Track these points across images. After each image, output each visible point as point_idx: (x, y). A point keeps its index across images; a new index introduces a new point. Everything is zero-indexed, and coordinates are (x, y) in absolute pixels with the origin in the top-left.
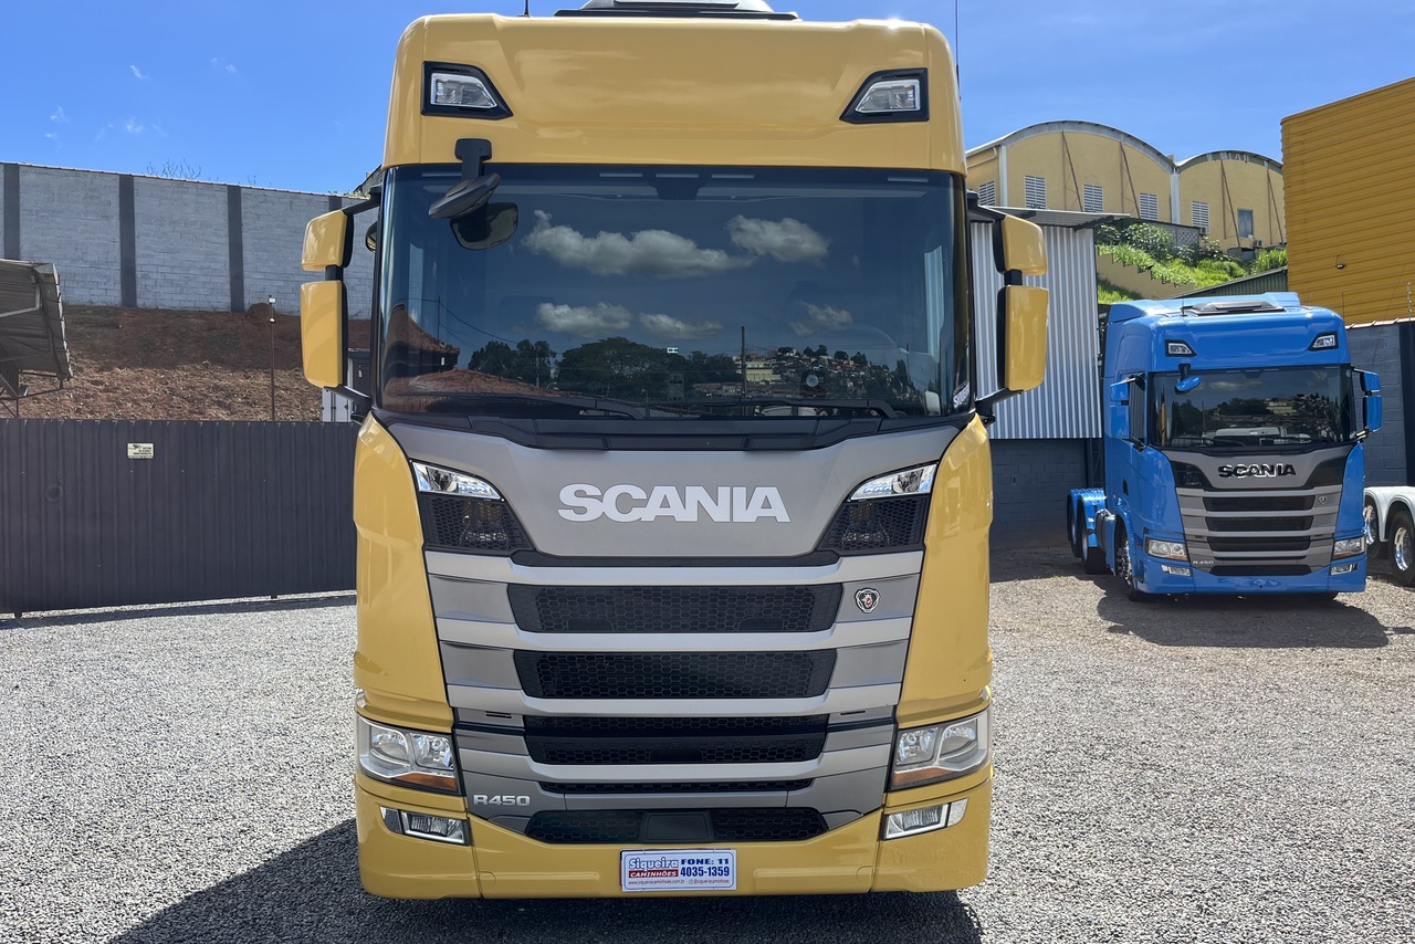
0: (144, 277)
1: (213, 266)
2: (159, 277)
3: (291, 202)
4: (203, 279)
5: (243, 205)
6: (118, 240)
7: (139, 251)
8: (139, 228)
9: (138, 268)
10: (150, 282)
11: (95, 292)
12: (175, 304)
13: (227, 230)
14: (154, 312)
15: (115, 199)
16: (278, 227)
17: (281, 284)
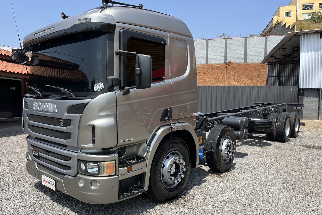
0: (210, 58)
1: (222, 55)
2: (211, 58)
3: (237, 40)
4: (220, 58)
6: (206, 52)
7: (209, 53)
8: (209, 49)
9: (209, 57)
10: (210, 59)
11: (202, 62)
12: (215, 63)
13: (224, 48)
14: (210, 65)
15: (205, 44)
16: (234, 45)
17: (234, 57)
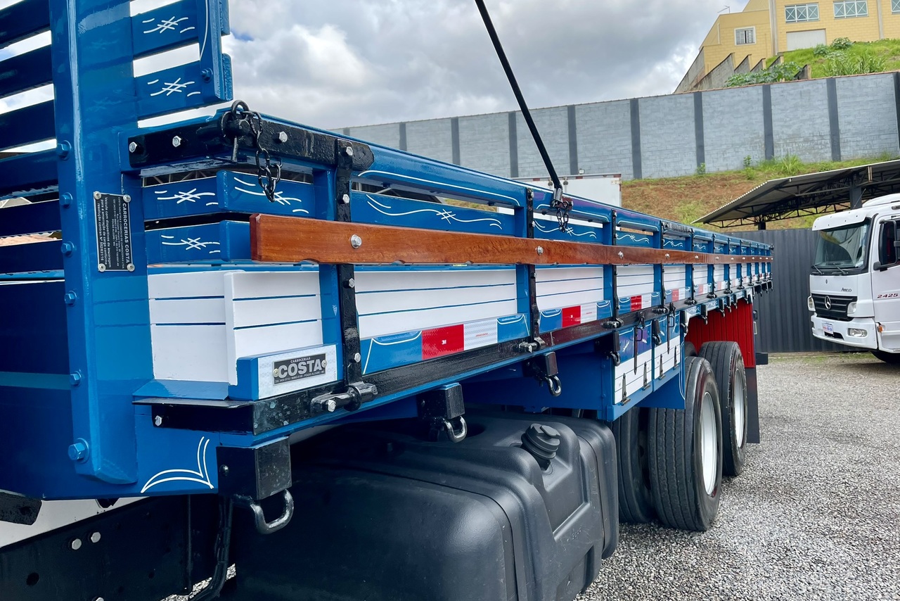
0: (523, 171)
1: (560, 158)
3: (606, 109)
5: (576, 116)
6: (509, 151)
7: (519, 155)
9: (518, 165)
15: (506, 127)
16: (598, 126)
